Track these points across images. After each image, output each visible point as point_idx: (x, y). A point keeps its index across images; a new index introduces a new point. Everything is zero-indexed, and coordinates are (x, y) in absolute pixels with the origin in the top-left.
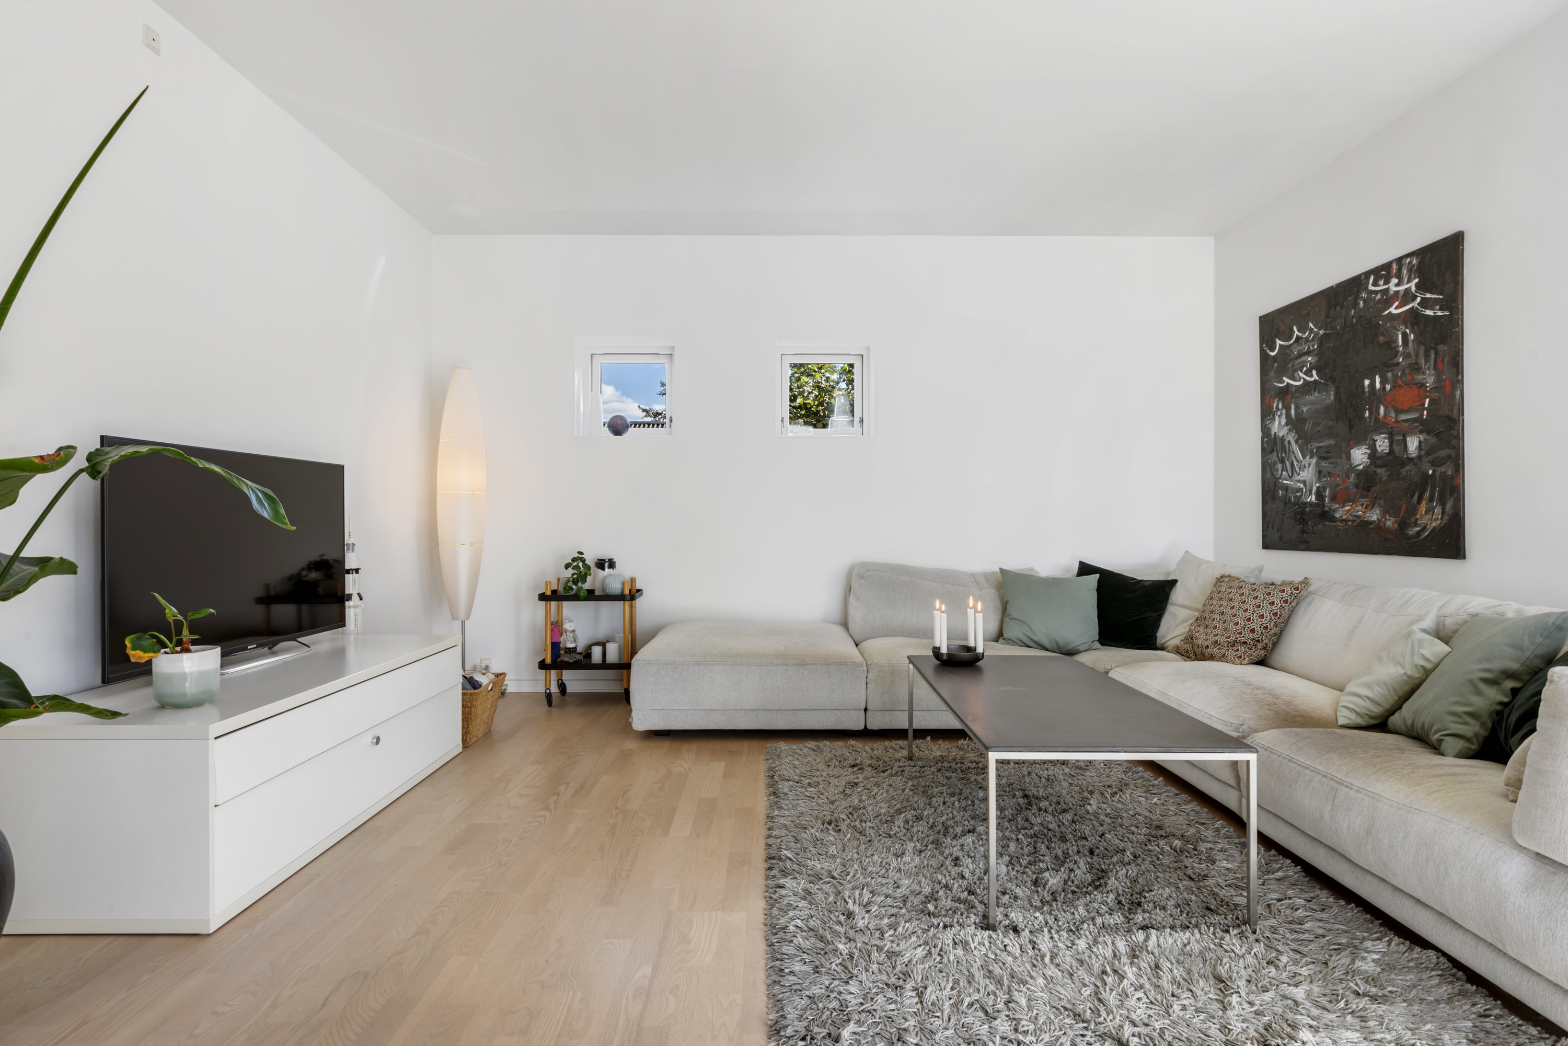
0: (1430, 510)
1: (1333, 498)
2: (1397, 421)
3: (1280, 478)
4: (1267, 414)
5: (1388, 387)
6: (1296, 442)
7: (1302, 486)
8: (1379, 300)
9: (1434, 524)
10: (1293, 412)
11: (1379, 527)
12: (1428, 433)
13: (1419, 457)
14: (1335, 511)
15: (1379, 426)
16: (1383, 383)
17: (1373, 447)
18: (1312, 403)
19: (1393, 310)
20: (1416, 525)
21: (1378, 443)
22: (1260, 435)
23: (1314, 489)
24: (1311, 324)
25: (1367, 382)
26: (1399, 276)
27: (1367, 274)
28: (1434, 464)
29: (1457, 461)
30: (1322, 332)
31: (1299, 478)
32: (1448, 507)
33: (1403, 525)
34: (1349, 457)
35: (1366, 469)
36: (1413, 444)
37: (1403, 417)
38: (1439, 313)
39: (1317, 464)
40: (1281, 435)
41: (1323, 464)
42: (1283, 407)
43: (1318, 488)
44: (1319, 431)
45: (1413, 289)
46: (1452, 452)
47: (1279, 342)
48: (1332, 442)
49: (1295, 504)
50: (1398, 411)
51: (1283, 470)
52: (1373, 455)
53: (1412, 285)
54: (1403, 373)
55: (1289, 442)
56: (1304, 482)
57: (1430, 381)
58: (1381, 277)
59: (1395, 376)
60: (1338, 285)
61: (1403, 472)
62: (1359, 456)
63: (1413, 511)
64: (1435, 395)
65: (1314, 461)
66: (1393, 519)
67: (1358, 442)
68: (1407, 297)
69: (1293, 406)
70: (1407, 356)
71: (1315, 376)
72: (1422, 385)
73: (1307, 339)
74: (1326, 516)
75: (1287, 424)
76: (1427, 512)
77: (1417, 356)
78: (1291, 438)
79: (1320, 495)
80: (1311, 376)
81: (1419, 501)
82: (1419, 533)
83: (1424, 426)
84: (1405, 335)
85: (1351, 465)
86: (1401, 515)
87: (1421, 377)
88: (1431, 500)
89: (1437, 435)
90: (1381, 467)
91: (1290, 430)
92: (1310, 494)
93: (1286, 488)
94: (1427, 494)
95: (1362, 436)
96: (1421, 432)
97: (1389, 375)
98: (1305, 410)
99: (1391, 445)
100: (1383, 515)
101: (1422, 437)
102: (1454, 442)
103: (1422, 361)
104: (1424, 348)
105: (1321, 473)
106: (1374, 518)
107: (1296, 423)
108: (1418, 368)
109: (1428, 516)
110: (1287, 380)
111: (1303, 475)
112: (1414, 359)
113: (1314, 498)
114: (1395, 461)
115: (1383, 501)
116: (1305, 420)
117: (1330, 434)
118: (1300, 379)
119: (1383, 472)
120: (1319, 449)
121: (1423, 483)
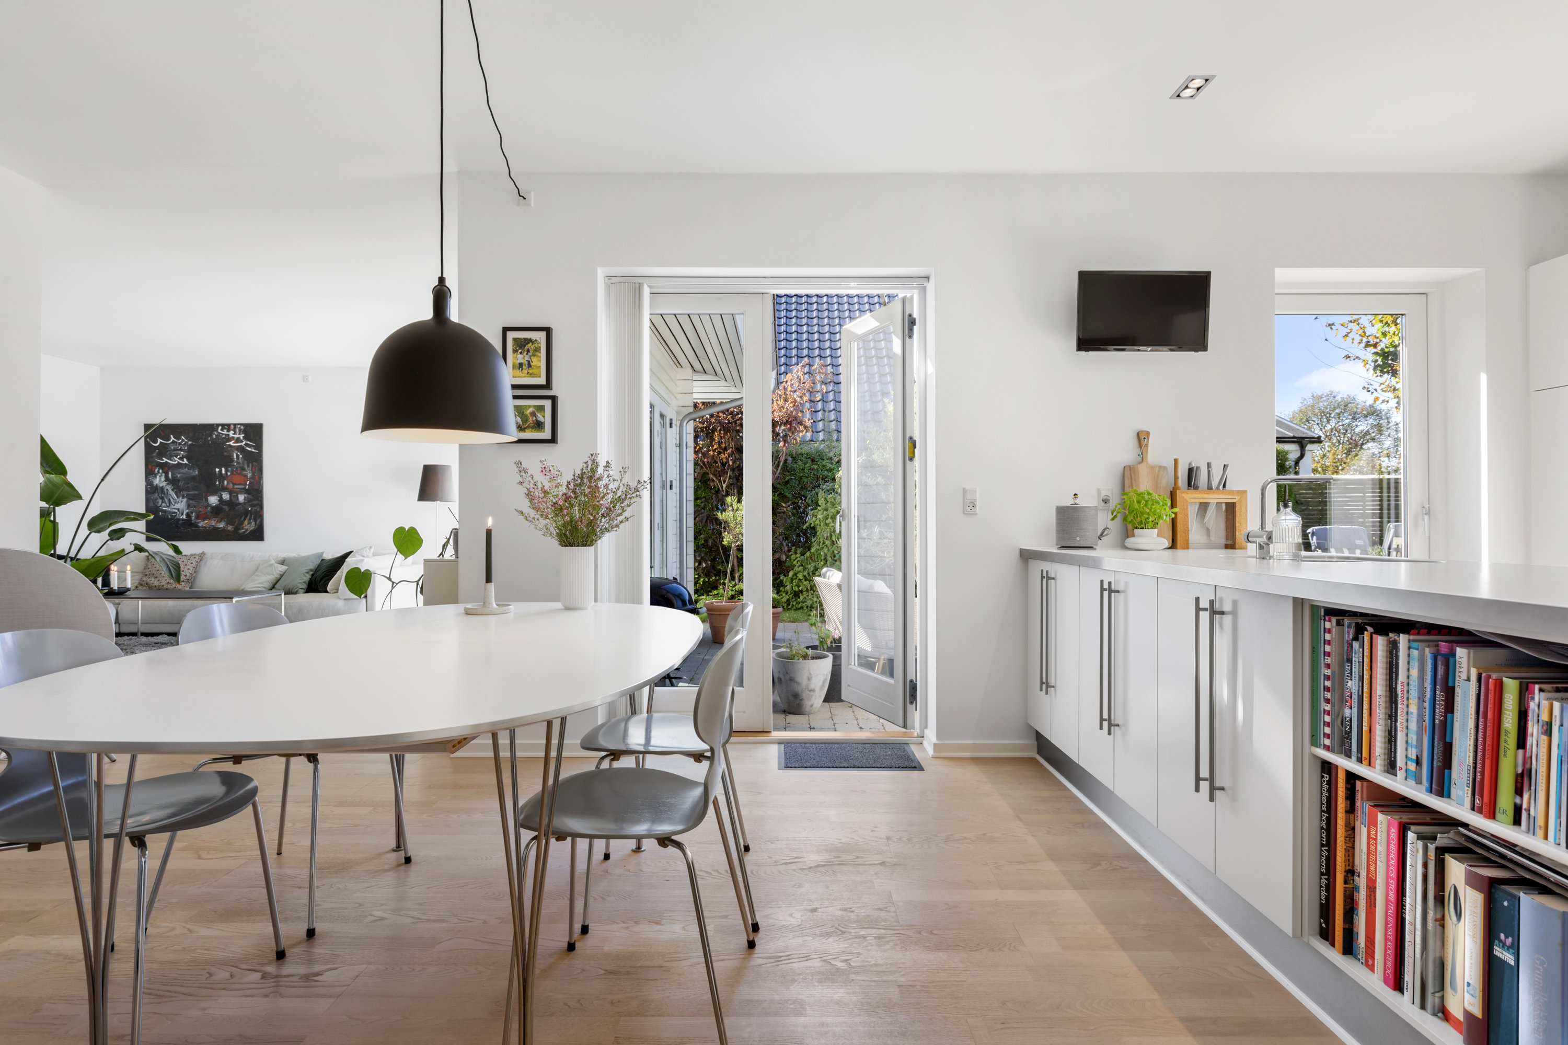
1: (197, 517)
2: (233, 488)
3: (160, 506)
4: (149, 473)
5: (229, 474)
6: (173, 490)
7: (176, 511)
8: (224, 438)
9: (251, 529)
10: (170, 475)
11: (223, 530)
12: (249, 494)
13: (244, 503)
14: (198, 523)
15: (225, 489)
16: (227, 471)
17: (221, 497)
18: (184, 473)
19: (231, 443)
20: (243, 529)
21: (223, 496)
22: (144, 484)
23: (185, 513)
24: (183, 437)
25: (217, 470)
26: (234, 430)
27: (218, 425)
28: (251, 506)
29: (261, 506)
30: (190, 442)
31: (174, 507)
32: (258, 522)
33: (237, 529)
34: (207, 500)
35: (217, 506)
36: (241, 498)
37: (236, 487)
38: (254, 451)
39: (187, 502)
40: (161, 485)
41: (191, 502)
42: (163, 472)
43: (187, 513)
44: (188, 488)
45: (242, 438)
46: (260, 502)
47: (159, 440)
48: (196, 492)
49: (171, 519)
50: (234, 484)
51: (162, 502)
52: (221, 500)
53: (241, 436)
54: (237, 469)
55: (167, 490)
56: (178, 509)
57: (249, 475)
58: (226, 428)
59: (232, 470)
60: (201, 425)
61: (237, 508)
62: (213, 500)
63: (242, 523)
64: (252, 480)
65: (185, 500)
66: (231, 527)
67: (213, 494)
68: (238, 440)
69: (169, 473)
70: (238, 463)
71: (185, 461)
72: (246, 476)
73: (180, 444)
74: (192, 525)
75: (165, 481)
76: (248, 524)
77: (243, 464)
78: (169, 488)
79: (188, 515)
80: (183, 461)
81: (245, 520)
82: (244, 532)
83: (247, 492)
84: (237, 455)
85: (208, 503)
86: (236, 524)
87: (245, 472)
88: (250, 519)
89: (253, 496)
90: (225, 505)
91: (168, 484)
92: (182, 514)
93: (165, 511)
94: (248, 517)
95: (215, 491)
96: (245, 493)
97: (230, 469)
98: (179, 476)
99: (230, 497)
100: (227, 525)
101: (246, 495)
102: (260, 499)
103: (246, 467)
104: (246, 462)
105: (189, 506)
106: (222, 526)
107: (173, 482)
108: (243, 469)
109: (249, 526)
110: (165, 460)
111: (177, 506)
112: (241, 465)
113: (184, 517)
114: (232, 504)
115: (226, 520)
116: (178, 481)
117: (195, 489)
118: (175, 461)
119: (226, 508)
120: (187, 495)
121: (246, 513)
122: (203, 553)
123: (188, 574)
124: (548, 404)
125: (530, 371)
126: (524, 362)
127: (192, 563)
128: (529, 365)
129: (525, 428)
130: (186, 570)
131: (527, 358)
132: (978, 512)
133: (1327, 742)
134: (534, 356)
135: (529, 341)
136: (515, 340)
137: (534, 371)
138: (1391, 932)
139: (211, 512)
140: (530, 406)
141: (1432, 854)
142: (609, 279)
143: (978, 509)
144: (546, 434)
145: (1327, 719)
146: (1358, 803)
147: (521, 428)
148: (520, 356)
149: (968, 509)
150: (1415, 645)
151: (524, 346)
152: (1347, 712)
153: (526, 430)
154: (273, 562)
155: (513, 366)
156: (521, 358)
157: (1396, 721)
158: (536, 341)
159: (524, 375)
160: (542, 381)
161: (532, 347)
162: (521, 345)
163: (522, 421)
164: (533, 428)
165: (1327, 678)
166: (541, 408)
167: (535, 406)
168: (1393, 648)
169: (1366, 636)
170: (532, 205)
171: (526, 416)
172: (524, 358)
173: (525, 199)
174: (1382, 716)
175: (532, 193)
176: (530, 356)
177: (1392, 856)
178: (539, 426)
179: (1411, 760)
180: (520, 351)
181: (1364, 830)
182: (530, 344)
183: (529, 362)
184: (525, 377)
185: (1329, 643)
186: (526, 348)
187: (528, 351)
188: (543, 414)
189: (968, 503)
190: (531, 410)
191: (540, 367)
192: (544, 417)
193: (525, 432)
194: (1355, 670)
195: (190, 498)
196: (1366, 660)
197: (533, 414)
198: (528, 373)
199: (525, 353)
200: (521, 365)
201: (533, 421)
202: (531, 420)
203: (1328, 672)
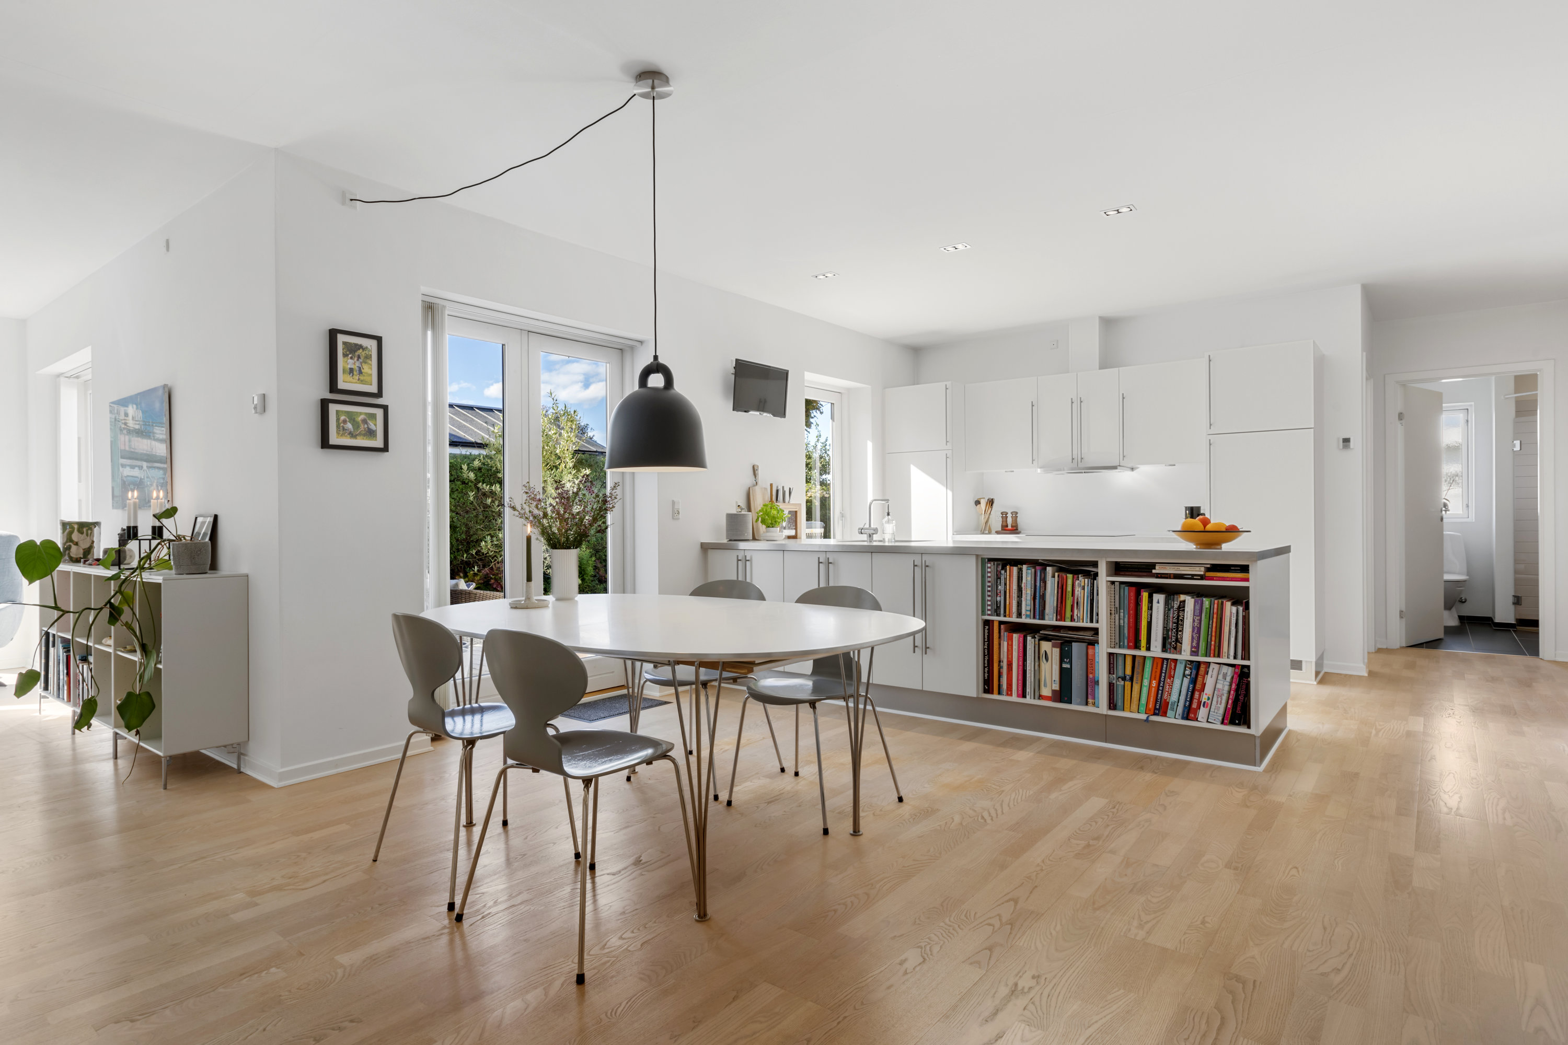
129: (357, 435)
132: (680, 518)
133: (989, 612)
138: (1020, 677)
140: (361, 413)
141: (1037, 642)
143: (680, 515)
145: (989, 603)
146: (1002, 634)
147: (352, 434)
148: (350, 361)
149: (675, 515)
150: (1029, 568)
152: (998, 599)
153: (358, 437)
156: (351, 363)
157: (1021, 597)
160: (373, 389)
163: (353, 428)
164: (364, 435)
165: (989, 587)
166: (373, 417)
167: (366, 414)
168: (1020, 571)
169: (1008, 567)
171: (358, 423)
172: (354, 364)
174: (1016, 597)
177: (1021, 648)
178: (371, 433)
179: (1028, 611)
181: (1006, 644)
183: (360, 368)
185: (990, 572)
188: (374, 422)
189: (675, 511)
190: (362, 417)
191: (371, 375)
192: (375, 425)
193: (356, 439)
194: (1003, 582)
196: (1008, 577)
197: (364, 421)
200: (351, 370)
201: (364, 428)
202: (363, 427)
203: (989, 584)
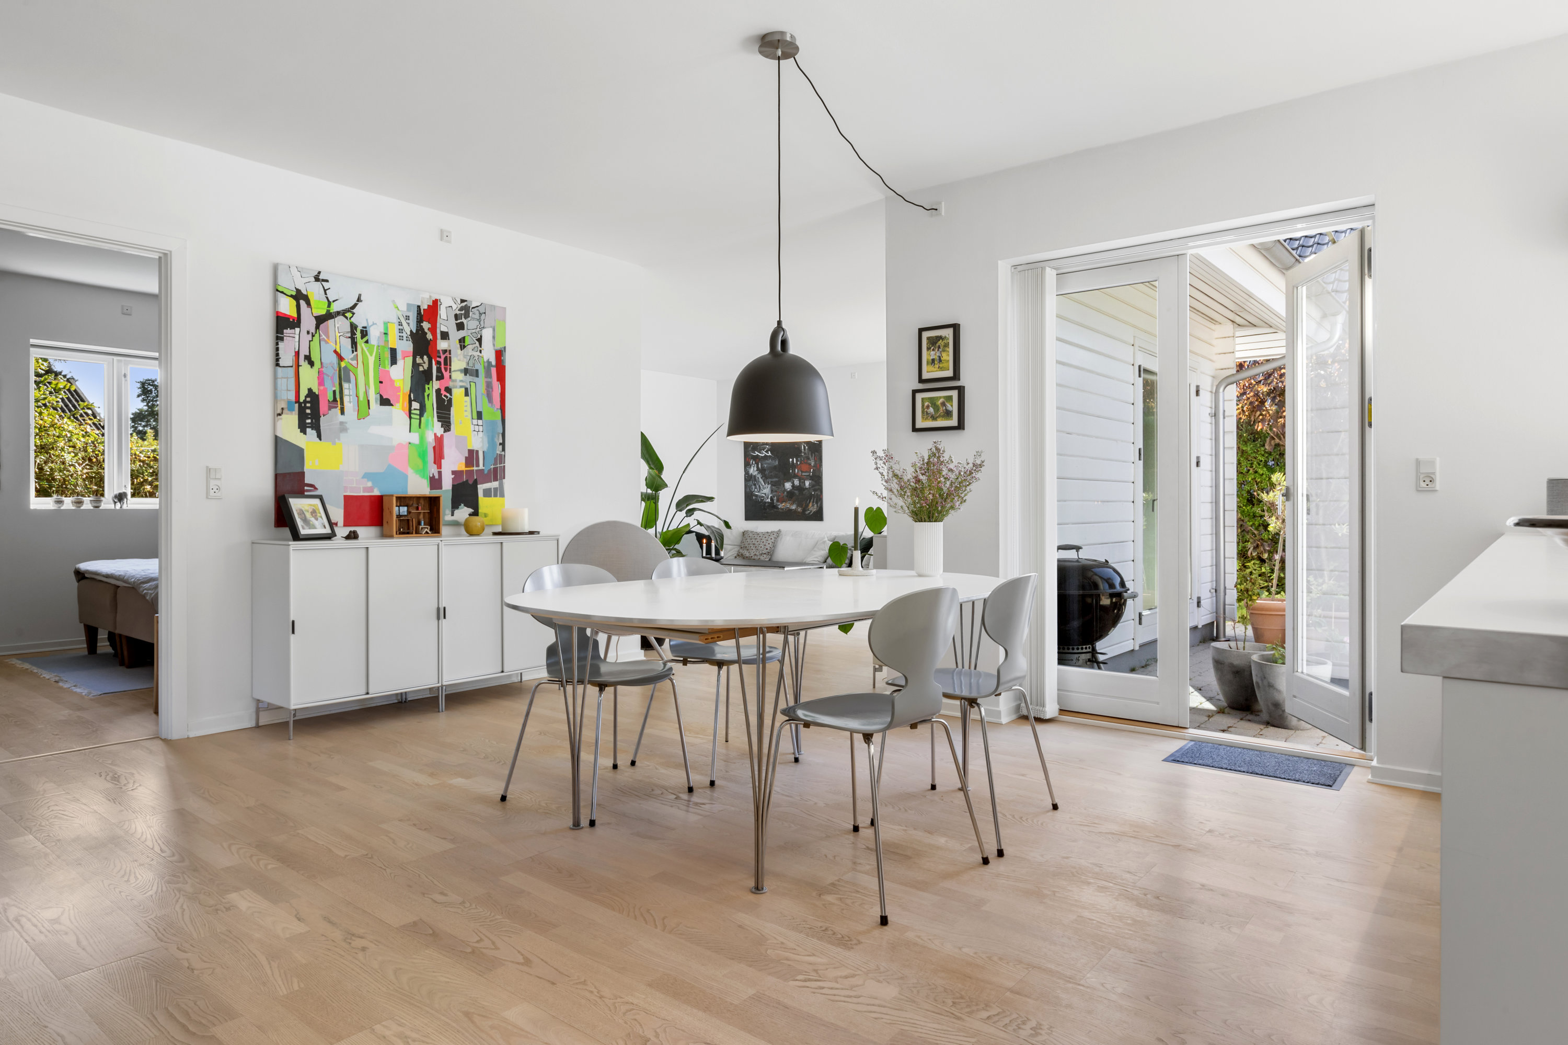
0: (813, 505)
1: (778, 501)
2: (802, 475)
3: (754, 491)
4: (747, 465)
5: (799, 463)
6: (762, 478)
9: (814, 510)
10: (760, 466)
11: (795, 511)
12: (813, 480)
13: (809, 488)
14: (778, 505)
15: (796, 476)
16: (797, 461)
17: (793, 483)
18: (769, 464)
20: (809, 510)
21: (795, 482)
22: (744, 473)
23: (769, 497)
25: (791, 460)
28: (814, 490)
29: (821, 490)
31: (763, 492)
32: (819, 504)
33: (804, 510)
34: (784, 486)
35: (791, 490)
36: (807, 483)
37: (804, 474)
39: (771, 487)
40: (754, 474)
41: (774, 487)
42: (755, 463)
43: (771, 497)
44: (771, 475)
46: (820, 487)
48: (777, 479)
49: (761, 502)
50: (802, 472)
51: (755, 488)
52: (793, 486)
54: (804, 459)
55: (758, 478)
56: (765, 494)
57: (813, 464)
59: (801, 460)
61: (804, 492)
62: (788, 486)
63: (808, 505)
64: (814, 468)
65: (770, 486)
66: (800, 508)
67: (788, 481)
69: (760, 464)
70: (805, 454)
71: (770, 454)
72: (810, 464)
74: (775, 507)
75: (757, 470)
77: (808, 454)
78: (759, 476)
79: (772, 499)
80: (768, 453)
81: (810, 502)
82: (809, 513)
83: (811, 478)
84: (804, 446)
85: (785, 488)
86: (803, 506)
87: (810, 461)
88: (813, 502)
89: (815, 482)
90: (796, 490)
91: (758, 473)
92: (768, 498)
93: (756, 496)
94: (812, 500)
95: (789, 478)
96: (810, 480)
97: (799, 459)
98: (765, 466)
99: (800, 483)
100: (797, 506)
101: (810, 482)
102: (820, 484)
103: (810, 457)
104: (810, 453)
105: (772, 491)
106: (794, 508)
107: (761, 471)
108: (808, 459)
109: (813, 508)
110: (757, 453)
111: (765, 491)
112: (807, 456)
113: (769, 500)
114: (801, 488)
115: (796, 502)
116: (765, 470)
117: (776, 476)
118: (763, 454)
119: (796, 492)
120: (771, 482)
121: (810, 497)
122: (780, 531)
123: (768, 548)
124: (954, 394)
125: (941, 365)
126: (936, 357)
127: (771, 539)
128: (940, 361)
129: (937, 417)
130: (767, 544)
131: (938, 354)
132: (1438, 488)
134: (944, 351)
135: (940, 338)
136: (928, 338)
137: (943, 365)
139: (787, 496)
140: (940, 397)
142: (1015, 269)
143: (1438, 485)
144: (954, 422)
147: (934, 417)
148: (932, 353)
149: (1423, 485)
151: (936, 343)
153: (938, 419)
154: (826, 539)
155: (927, 362)
156: (934, 354)
158: (945, 337)
159: (936, 369)
160: (950, 373)
161: (943, 344)
162: (933, 342)
163: (934, 411)
164: (943, 416)
166: (950, 398)
167: (945, 397)
170: (943, 214)
171: (938, 406)
172: (935, 354)
173: (936, 210)
175: (943, 203)
176: (941, 352)
178: (948, 414)
180: (932, 348)
182: (941, 340)
184: (937, 371)
186: (937, 345)
187: (939, 347)
188: (951, 403)
189: (1421, 476)
190: (941, 400)
191: (948, 361)
192: (952, 406)
193: (937, 420)
195: (773, 484)
197: (943, 404)
198: (939, 367)
199: (937, 349)
200: (933, 360)
201: (943, 410)
202: (942, 409)
